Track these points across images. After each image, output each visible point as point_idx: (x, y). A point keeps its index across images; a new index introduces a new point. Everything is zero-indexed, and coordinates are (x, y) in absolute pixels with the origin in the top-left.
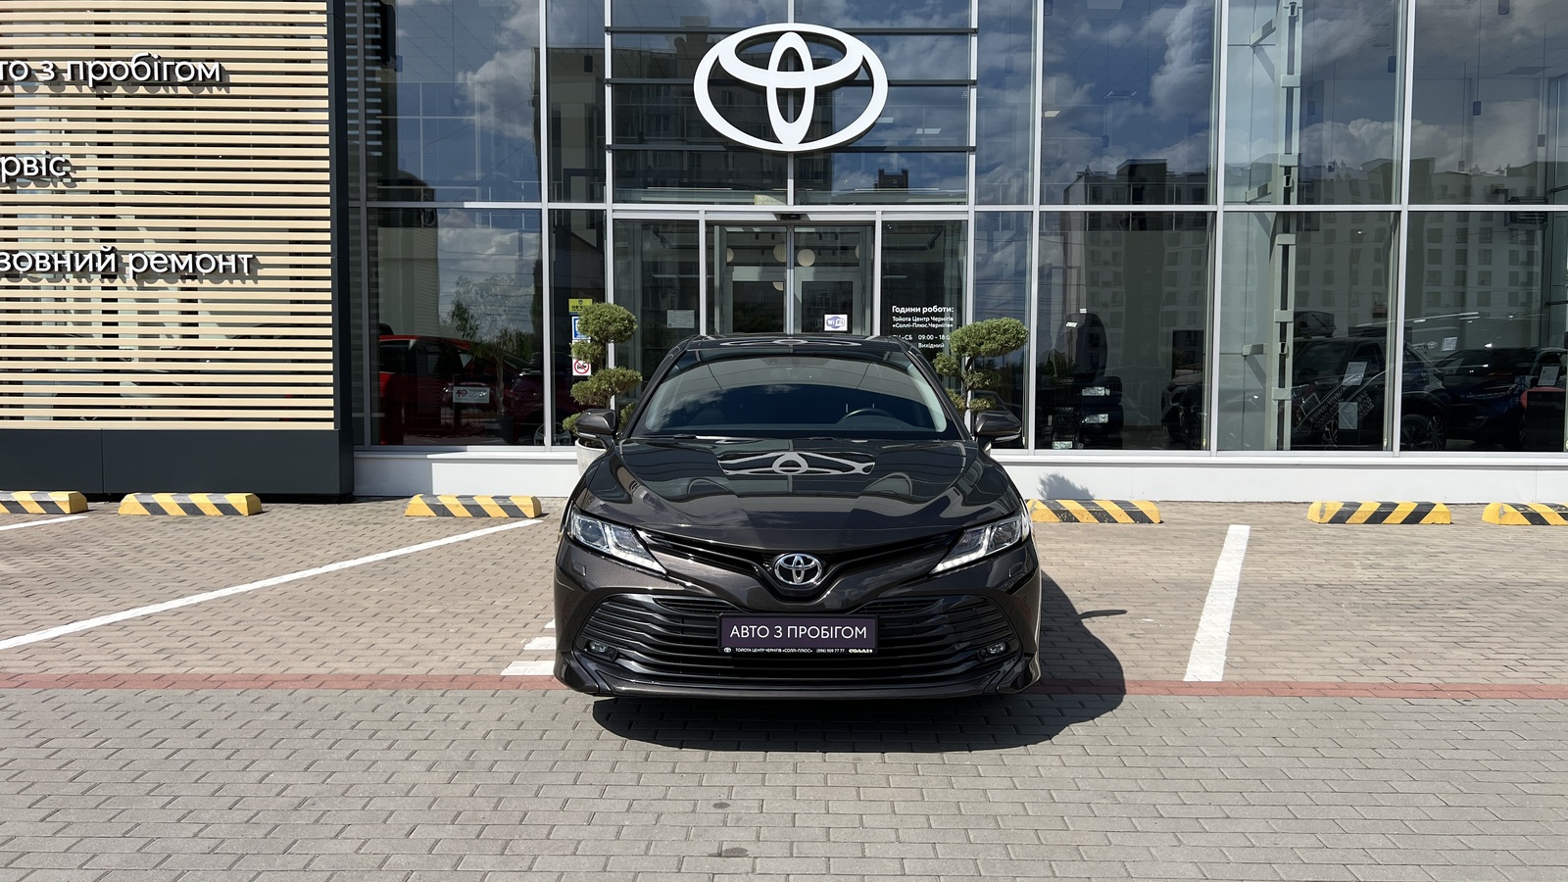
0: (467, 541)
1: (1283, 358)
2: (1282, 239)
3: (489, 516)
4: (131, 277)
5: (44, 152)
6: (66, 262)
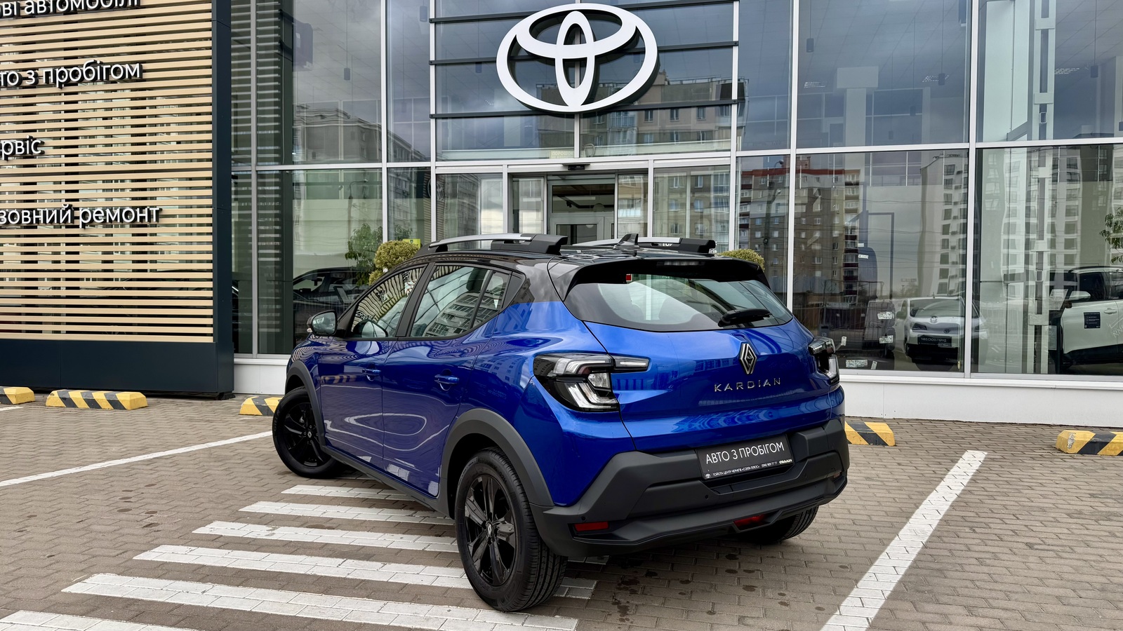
2: (1038, 173)
4: (81, 226)
5: (28, 137)
6: (41, 217)
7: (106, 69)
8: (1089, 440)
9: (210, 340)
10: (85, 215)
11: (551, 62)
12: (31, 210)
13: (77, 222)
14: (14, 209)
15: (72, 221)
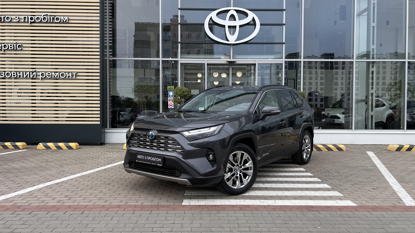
1: (372, 103)
2: (371, 69)
4: (41, 79)
5: (15, 43)
6: (22, 75)
7: (53, 18)
8: (398, 147)
9: (99, 123)
10: (42, 74)
11: (224, 26)
12: (16, 72)
13: (38, 77)
14: (9, 71)
15: (36, 77)
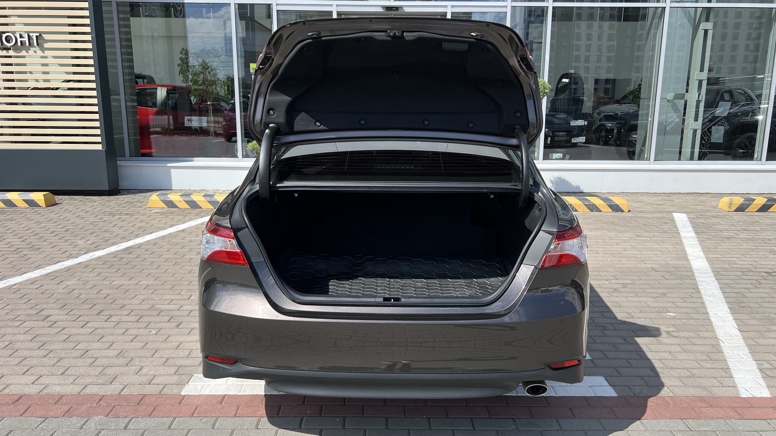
0: (183, 231)
1: (698, 102)
2: (704, 26)
3: (201, 208)
8: (741, 203)
9: (99, 147)
